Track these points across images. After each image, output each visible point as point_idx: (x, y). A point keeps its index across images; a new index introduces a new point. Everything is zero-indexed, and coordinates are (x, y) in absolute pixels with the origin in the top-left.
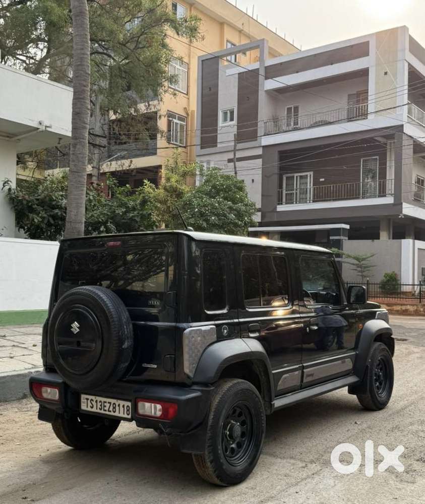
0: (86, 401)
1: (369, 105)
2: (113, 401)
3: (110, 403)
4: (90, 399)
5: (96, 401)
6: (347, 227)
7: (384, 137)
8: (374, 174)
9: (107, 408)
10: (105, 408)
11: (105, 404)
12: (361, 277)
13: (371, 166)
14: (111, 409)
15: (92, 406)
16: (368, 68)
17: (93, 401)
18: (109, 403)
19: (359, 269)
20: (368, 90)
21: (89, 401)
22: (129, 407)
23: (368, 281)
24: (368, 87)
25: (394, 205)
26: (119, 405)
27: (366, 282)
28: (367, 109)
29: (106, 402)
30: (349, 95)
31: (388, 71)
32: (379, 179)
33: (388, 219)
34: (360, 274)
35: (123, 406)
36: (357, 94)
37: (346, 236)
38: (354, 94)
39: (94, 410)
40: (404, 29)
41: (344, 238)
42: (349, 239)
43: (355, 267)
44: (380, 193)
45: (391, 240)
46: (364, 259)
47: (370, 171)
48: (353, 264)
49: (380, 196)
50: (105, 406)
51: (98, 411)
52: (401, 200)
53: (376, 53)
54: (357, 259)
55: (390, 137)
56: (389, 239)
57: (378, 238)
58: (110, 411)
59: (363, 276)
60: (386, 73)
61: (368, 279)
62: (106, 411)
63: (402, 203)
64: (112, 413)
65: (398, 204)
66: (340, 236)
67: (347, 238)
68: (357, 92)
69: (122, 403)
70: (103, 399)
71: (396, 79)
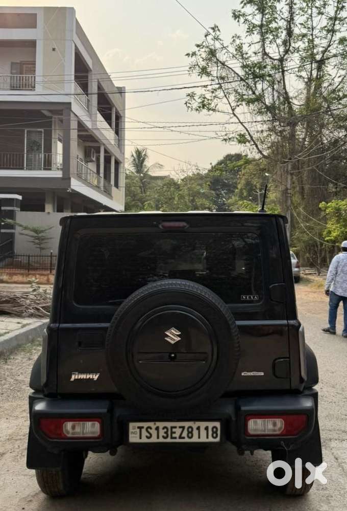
0: (138, 430)
1: (36, 77)
2: (186, 424)
3: (183, 428)
4: (145, 427)
5: (157, 429)
6: (20, 197)
7: (50, 111)
8: (39, 146)
9: (177, 435)
10: (174, 435)
11: (174, 430)
12: (39, 249)
13: (35, 137)
14: (185, 434)
15: (148, 435)
16: (36, 40)
17: (151, 428)
18: (180, 427)
19: (37, 241)
20: (35, 62)
21: (144, 431)
22: (217, 428)
23: (51, 253)
24: (35, 59)
25: (63, 179)
26: (198, 428)
27: (50, 254)
28: (35, 80)
29: (175, 427)
30: (12, 64)
31: (56, 47)
32: (44, 152)
33: (53, 192)
34: (38, 246)
35: (207, 428)
36: (20, 63)
37: (18, 207)
38: (18, 63)
39: (154, 439)
40: (72, 10)
41: (17, 209)
42: (21, 211)
43: (32, 239)
44: (45, 166)
45: (56, 213)
46: (42, 231)
47: (35, 143)
48: (32, 236)
49: (45, 169)
50: (172, 433)
51: (161, 440)
52: (69, 175)
53: (44, 27)
54: (36, 231)
55: (59, 112)
56: (54, 211)
57: (43, 210)
58: (184, 438)
59: (42, 249)
60: (54, 49)
61: (52, 251)
62: (175, 438)
63: (70, 179)
64: (187, 440)
65: (66, 179)
66: (13, 206)
67: (19, 209)
68: (21, 61)
69: (203, 425)
70: (169, 424)
71: (64, 57)
